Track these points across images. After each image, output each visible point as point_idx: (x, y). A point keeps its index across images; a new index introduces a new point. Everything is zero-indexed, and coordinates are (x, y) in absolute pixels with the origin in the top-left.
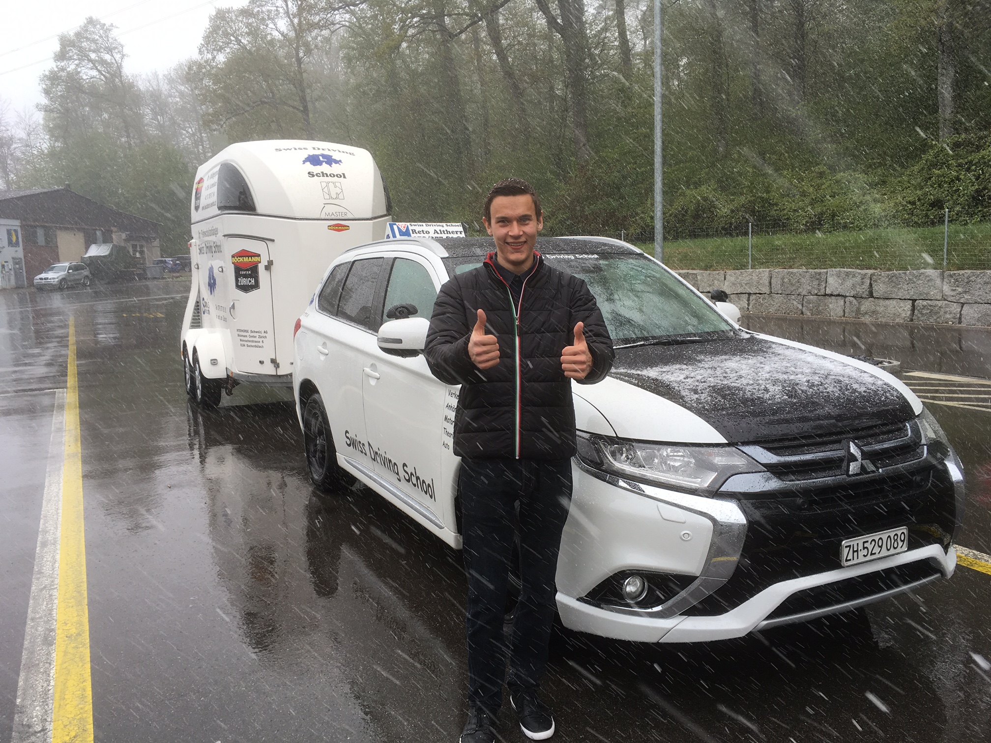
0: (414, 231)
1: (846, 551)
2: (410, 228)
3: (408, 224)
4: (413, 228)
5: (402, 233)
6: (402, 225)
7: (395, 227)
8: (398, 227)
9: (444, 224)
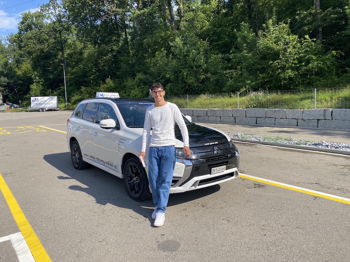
0: (104, 95)
1: (212, 170)
2: (103, 94)
3: (103, 93)
4: (104, 94)
5: (101, 95)
6: (101, 93)
7: (99, 94)
8: (100, 94)
9: (113, 93)
